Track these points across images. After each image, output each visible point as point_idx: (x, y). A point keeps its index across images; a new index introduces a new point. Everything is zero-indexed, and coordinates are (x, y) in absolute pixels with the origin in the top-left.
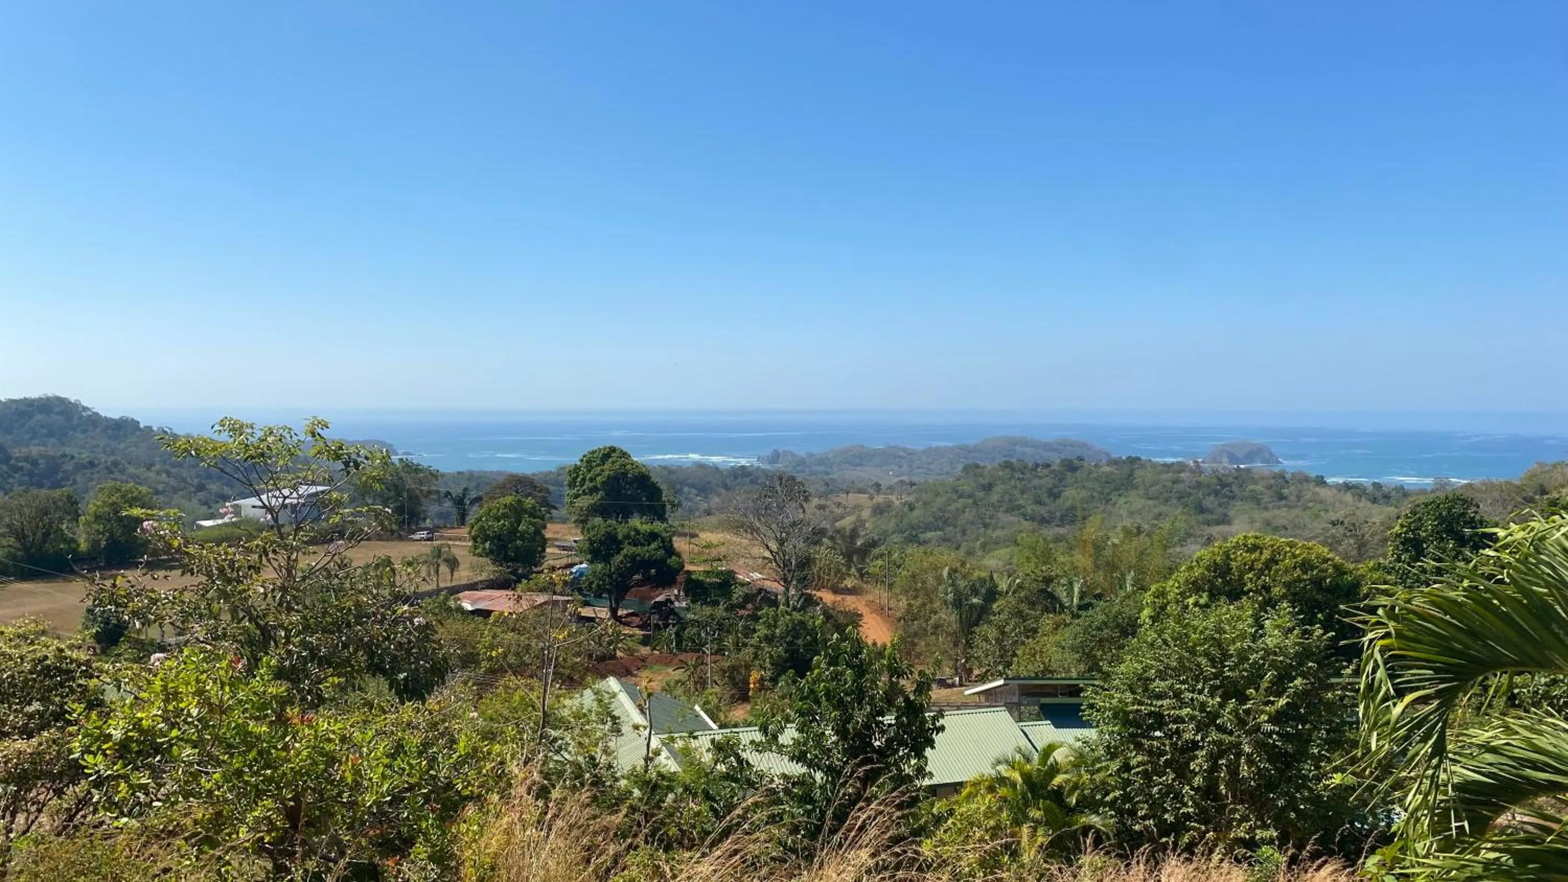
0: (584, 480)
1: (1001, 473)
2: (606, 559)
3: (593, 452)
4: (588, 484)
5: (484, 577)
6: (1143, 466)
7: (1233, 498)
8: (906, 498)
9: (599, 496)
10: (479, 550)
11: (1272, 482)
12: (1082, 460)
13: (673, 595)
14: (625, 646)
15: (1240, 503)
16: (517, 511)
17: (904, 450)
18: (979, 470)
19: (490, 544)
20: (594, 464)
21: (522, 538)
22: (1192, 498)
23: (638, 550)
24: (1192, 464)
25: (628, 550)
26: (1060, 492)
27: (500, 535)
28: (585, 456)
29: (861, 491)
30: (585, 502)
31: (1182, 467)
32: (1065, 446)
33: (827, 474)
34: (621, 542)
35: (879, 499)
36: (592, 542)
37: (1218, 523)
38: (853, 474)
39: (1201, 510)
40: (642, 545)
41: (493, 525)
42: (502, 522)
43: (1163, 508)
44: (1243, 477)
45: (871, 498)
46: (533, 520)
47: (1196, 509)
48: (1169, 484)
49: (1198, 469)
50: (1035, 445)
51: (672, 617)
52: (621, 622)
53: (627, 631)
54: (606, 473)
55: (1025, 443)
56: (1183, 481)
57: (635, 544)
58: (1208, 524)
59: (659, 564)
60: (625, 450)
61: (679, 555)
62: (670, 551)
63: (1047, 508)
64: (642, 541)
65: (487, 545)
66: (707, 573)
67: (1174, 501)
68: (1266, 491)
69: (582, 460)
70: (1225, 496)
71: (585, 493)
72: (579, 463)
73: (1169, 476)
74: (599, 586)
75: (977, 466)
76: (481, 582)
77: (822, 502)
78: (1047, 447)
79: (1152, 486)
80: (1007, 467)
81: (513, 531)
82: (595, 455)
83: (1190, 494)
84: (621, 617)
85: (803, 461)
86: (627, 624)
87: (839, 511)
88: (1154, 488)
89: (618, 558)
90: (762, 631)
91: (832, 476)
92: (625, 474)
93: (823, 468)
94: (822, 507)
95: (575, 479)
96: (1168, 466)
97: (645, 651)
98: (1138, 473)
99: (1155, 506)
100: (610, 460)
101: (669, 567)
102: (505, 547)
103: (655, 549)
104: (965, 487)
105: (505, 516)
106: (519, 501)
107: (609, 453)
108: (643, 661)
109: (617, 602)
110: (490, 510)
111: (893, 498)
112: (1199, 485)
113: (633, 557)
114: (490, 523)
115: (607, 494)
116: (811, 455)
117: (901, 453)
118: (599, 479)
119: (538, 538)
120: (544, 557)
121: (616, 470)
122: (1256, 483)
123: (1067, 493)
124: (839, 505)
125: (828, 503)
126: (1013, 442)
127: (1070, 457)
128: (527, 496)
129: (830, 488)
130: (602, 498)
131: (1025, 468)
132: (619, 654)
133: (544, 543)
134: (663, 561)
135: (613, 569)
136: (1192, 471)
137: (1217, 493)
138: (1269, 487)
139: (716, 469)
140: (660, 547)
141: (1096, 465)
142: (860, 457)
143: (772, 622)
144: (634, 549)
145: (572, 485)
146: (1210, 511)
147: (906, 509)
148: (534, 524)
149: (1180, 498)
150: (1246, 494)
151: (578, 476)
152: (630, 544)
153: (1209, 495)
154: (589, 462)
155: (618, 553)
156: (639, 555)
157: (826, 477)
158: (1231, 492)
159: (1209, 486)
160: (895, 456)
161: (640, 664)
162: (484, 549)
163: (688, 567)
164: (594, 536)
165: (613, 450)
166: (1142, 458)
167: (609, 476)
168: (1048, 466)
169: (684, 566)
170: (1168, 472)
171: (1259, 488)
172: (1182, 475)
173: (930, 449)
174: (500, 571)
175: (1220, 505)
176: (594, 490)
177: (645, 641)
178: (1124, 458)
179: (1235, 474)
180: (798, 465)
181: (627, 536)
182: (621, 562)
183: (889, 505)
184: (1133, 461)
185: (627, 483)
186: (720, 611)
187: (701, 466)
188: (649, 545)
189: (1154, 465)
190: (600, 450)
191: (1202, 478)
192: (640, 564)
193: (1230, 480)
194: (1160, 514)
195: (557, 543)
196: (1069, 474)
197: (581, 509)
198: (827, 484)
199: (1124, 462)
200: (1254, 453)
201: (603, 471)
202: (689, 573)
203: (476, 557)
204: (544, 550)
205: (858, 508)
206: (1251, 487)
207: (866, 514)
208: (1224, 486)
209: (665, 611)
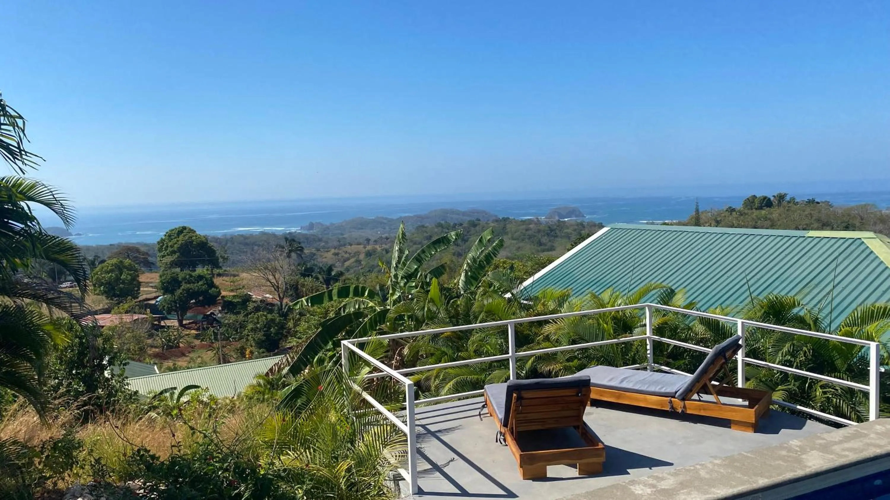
0: (167, 246)
1: (436, 230)
2: (172, 292)
3: (172, 230)
4: (170, 249)
5: (101, 307)
6: (511, 222)
7: (557, 237)
8: (384, 246)
9: (176, 256)
10: (97, 292)
11: (576, 227)
12: (479, 220)
13: (216, 311)
14: (185, 341)
15: (560, 239)
16: (120, 268)
17: (386, 219)
18: (425, 229)
19: (104, 288)
20: (173, 237)
21: (123, 283)
22: (535, 238)
23: (191, 286)
24: (536, 220)
25: (184, 286)
26: (468, 238)
27: (110, 282)
28: (167, 233)
29: (359, 244)
30: (169, 259)
31: (530, 222)
32: (474, 213)
33: (342, 234)
34: (181, 282)
35: (369, 248)
36: (163, 283)
37: (548, 250)
38: (356, 234)
39: (540, 244)
40: (194, 283)
41: (105, 277)
42: (110, 274)
43: (521, 244)
44: (561, 225)
45: (365, 248)
46: (130, 272)
47: (537, 243)
48: (524, 231)
49: (539, 223)
50: (458, 213)
51: (215, 322)
52: (185, 328)
53: (187, 332)
54: (180, 242)
55: (453, 212)
56: (531, 229)
57: (189, 282)
58: (543, 251)
59: (204, 293)
60: (192, 228)
61: (217, 287)
62: (212, 285)
63: (461, 248)
64: (194, 281)
65: (102, 288)
66: (234, 296)
67: (527, 240)
68: (573, 232)
69: (165, 235)
70: (552, 236)
71: (168, 255)
72: (164, 237)
73: (524, 227)
74: (168, 307)
75: (423, 226)
76: (100, 310)
77: (336, 251)
78: (464, 214)
79: (515, 232)
80: (439, 226)
81: (118, 279)
82: (173, 232)
83: (535, 236)
84: (186, 324)
85: (328, 228)
86: (189, 328)
87: (347, 256)
88: (517, 234)
89: (179, 292)
90: (250, 326)
91: (344, 236)
92: (191, 242)
93: (339, 231)
94: (336, 254)
95: (162, 246)
96: (523, 222)
97: (197, 342)
98: (508, 226)
99: (516, 244)
100: (182, 235)
101: (210, 294)
102: (113, 289)
103: (201, 285)
104: (417, 239)
105: (111, 271)
106: (121, 262)
107: (182, 230)
108: (193, 348)
109: (182, 316)
110: (103, 268)
111: (377, 247)
112: (539, 231)
113: (188, 290)
114: (103, 275)
115: (181, 254)
116: (332, 224)
117: (385, 221)
118: (176, 246)
119: (135, 283)
120: (139, 293)
121: (186, 240)
122: (568, 228)
123: (472, 239)
124: (346, 252)
125: (340, 252)
126: (446, 212)
127: (473, 219)
128: (125, 258)
129: (341, 244)
130: (178, 257)
131: (449, 226)
132: (181, 345)
133: (139, 284)
134: (206, 291)
135: (176, 297)
136: (536, 224)
137: (548, 234)
138: (575, 230)
139: (274, 235)
140: (205, 284)
141: (486, 223)
142: (362, 224)
143: (256, 321)
144: (188, 285)
145: (160, 250)
146: (545, 245)
147: (384, 252)
148: (130, 275)
149: (529, 238)
150: (563, 234)
151: (163, 245)
152: (186, 283)
153: (544, 236)
154: (169, 236)
155: (179, 288)
156: (191, 289)
157: (340, 237)
158: (555, 233)
159: (544, 231)
160: (381, 223)
161: (190, 349)
162: (100, 291)
163: (223, 293)
164: (164, 280)
165: (184, 228)
166: (510, 218)
167: (182, 244)
168: (461, 225)
169: (221, 293)
170: (523, 225)
171: (569, 231)
172: (531, 226)
173: (401, 218)
174: (111, 303)
175: (550, 241)
176: (173, 252)
177: (197, 337)
178: (501, 218)
179: (558, 224)
180: (325, 231)
181: (184, 279)
182: (181, 293)
183: (375, 251)
184: (505, 220)
185: (193, 247)
186: (241, 317)
187: (263, 233)
188: (198, 283)
189: (516, 222)
190: (176, 229)
191: (542, 227)
192: (191, 294)
193: (555, 227)
194: (519, 248)
195: (151, 285)
196: (473, 228)
197: (166, 263)
198: (339, 241)
199: (501, 221)
200: (572, 212)
201: (178, 241)
202: (223, 297)
203: (96, 296)
204: (139, 289)
205: (358, 253)
206: (566, 231)
207: (362, 257)
208: (552, 230)
209: (211, 320)
